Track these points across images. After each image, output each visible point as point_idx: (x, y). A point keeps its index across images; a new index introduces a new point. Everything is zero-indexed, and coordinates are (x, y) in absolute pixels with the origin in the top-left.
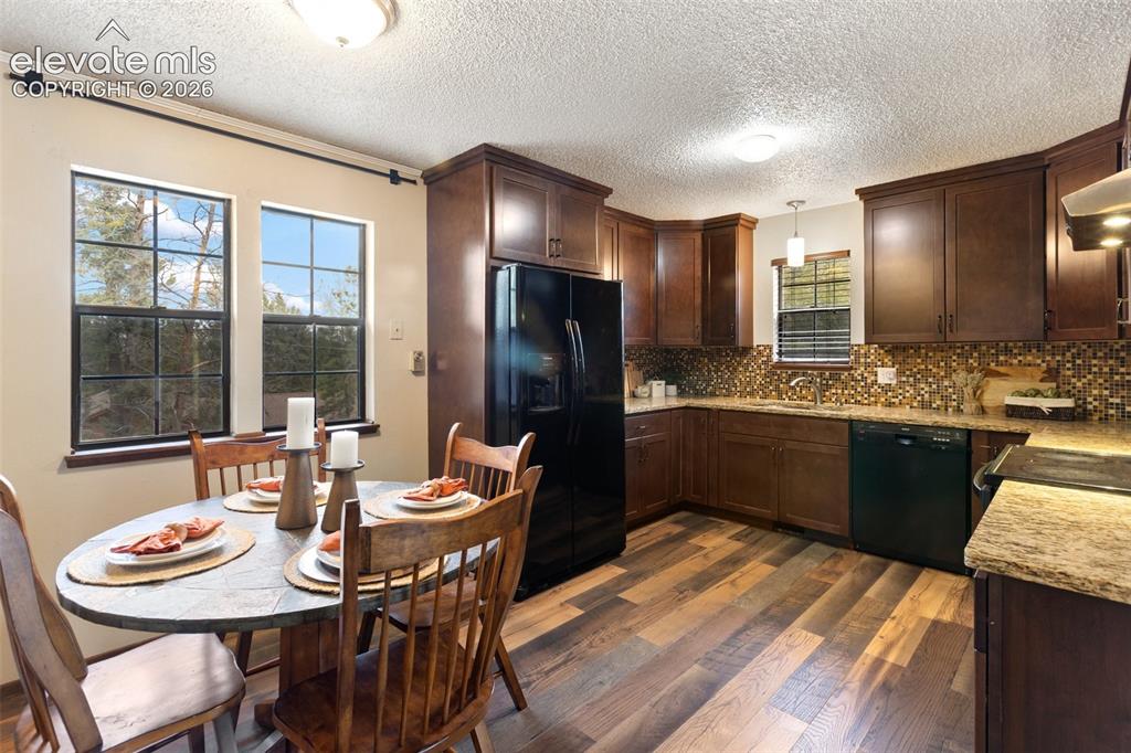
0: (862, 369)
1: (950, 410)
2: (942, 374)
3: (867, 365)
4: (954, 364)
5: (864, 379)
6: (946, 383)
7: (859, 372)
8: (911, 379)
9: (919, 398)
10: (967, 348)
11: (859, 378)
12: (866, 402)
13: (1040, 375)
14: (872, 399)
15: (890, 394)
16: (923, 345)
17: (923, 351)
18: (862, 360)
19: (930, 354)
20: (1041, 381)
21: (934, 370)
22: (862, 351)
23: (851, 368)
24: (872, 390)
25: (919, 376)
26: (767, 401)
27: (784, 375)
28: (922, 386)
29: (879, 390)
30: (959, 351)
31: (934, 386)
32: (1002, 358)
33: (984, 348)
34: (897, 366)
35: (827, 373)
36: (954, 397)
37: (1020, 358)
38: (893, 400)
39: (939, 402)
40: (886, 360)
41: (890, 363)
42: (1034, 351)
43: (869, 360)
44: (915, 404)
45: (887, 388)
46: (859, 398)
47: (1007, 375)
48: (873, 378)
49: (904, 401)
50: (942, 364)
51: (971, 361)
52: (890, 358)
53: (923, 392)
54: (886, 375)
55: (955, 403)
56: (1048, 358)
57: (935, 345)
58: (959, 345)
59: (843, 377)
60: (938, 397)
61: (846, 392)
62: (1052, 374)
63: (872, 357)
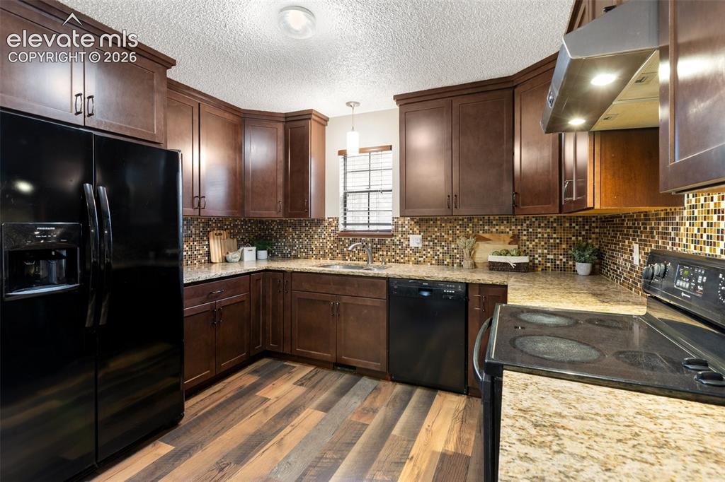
0: (400, 236)
1: (455, 265)
2: (451, 239)
3: (403, 233)
4: (458, 232)
5: (401, 243)
6: (453, 246)
7: (398, 238)
8: (431, 243)
9: (436, 257)
10: (465, 220)
11: (398, 243)
12: (402, 261)
13: (508, 240)
14: (407, 259)
15: (418, 254)
16: (439, 218)
17: (439, 222)
18: (400, 229)
19: (443, 225)
20: (509, 244)
21: (446, 237)
22: (400, 223)
23: (393, 235)
24: (406, 252)
25: (436, 241)
26: (334, 262)
27: (347, 241)
28: (438, 248)
29: (411, 252)
30: (460, 222)
31: (446, 248)
32: (486, 228)
33: (476, 220)
34: (422, 234)
35: (377, 239)
36: (458, 256)
37: (497, 227)
38: (420, 259)
39: (448, 260)
40: (415, 229)
41: (418, 232)
42: (505, 222)
43: (404, 229)
44: (434, 262)
45: (416, 250)
46: (398, 258)
47: (490, 240)
48: (407, 243)
49: (427, 259)
50: (450, 232)
51: (468, 230)
52: (418, 227)
53: (438, 253)
54: (415, 240)
55: (458, 261)
56: (513, 228)
57: (446, 218)
58: (460, 218)
59: (387, 242)
60: (448, 256)
61: (389, 253)
62: (515, 239)
63: (406, 227)
